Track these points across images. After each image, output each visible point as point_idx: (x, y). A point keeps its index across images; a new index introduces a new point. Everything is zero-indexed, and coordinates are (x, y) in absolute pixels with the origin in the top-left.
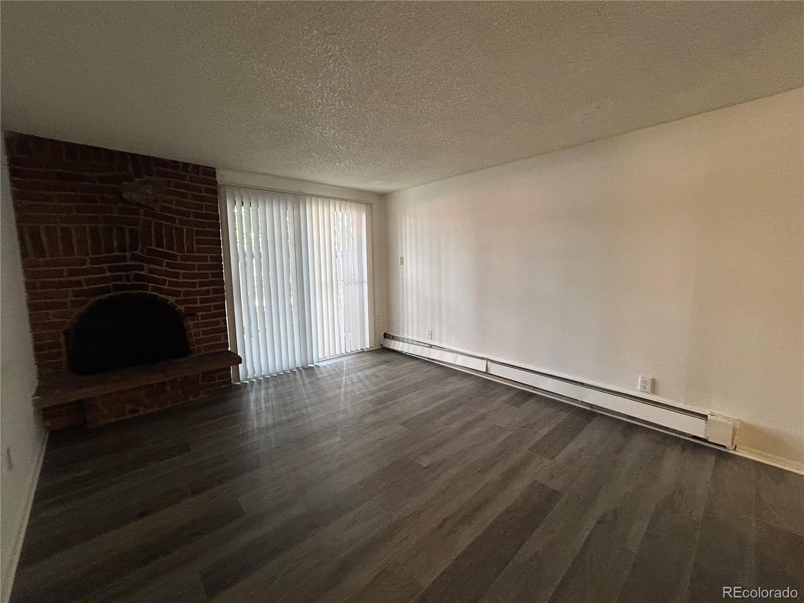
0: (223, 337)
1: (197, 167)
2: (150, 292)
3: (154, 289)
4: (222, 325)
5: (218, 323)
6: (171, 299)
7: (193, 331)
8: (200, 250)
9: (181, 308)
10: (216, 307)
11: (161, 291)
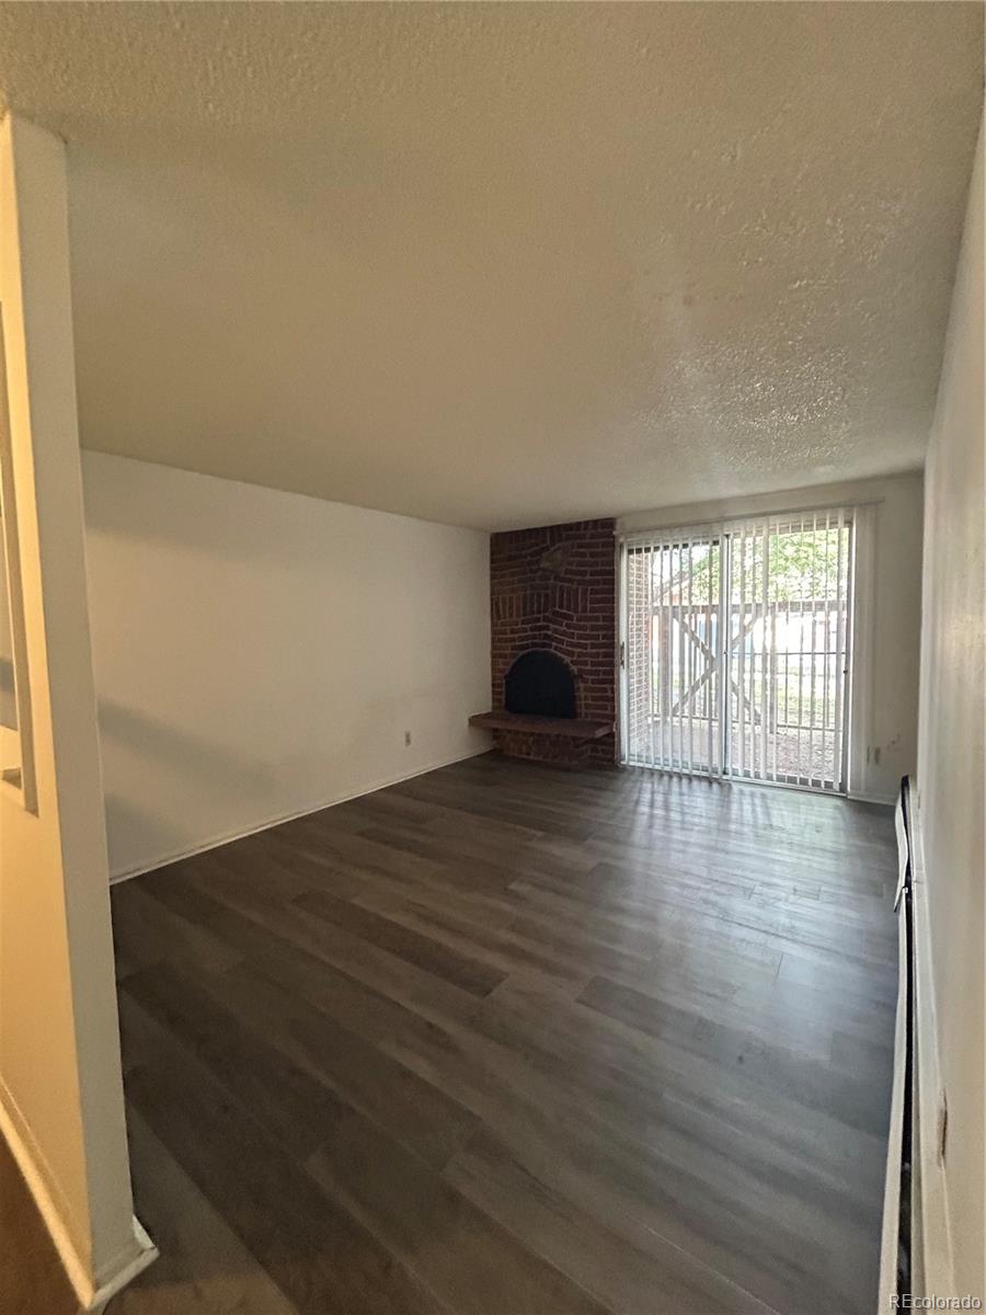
0: (609, 708)
1: (595, 522)
2: (552, 650)
3: (556, 648)
4: (609, 694)
5: (605, 690)
6: (567, 659)
7: (583, 695)
8: (592, 610)
9: (574, 668)
10: (605, 673)
11: (561, 650)
